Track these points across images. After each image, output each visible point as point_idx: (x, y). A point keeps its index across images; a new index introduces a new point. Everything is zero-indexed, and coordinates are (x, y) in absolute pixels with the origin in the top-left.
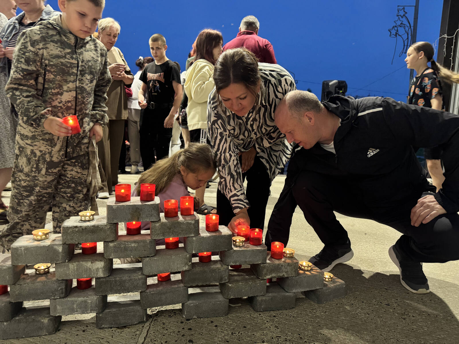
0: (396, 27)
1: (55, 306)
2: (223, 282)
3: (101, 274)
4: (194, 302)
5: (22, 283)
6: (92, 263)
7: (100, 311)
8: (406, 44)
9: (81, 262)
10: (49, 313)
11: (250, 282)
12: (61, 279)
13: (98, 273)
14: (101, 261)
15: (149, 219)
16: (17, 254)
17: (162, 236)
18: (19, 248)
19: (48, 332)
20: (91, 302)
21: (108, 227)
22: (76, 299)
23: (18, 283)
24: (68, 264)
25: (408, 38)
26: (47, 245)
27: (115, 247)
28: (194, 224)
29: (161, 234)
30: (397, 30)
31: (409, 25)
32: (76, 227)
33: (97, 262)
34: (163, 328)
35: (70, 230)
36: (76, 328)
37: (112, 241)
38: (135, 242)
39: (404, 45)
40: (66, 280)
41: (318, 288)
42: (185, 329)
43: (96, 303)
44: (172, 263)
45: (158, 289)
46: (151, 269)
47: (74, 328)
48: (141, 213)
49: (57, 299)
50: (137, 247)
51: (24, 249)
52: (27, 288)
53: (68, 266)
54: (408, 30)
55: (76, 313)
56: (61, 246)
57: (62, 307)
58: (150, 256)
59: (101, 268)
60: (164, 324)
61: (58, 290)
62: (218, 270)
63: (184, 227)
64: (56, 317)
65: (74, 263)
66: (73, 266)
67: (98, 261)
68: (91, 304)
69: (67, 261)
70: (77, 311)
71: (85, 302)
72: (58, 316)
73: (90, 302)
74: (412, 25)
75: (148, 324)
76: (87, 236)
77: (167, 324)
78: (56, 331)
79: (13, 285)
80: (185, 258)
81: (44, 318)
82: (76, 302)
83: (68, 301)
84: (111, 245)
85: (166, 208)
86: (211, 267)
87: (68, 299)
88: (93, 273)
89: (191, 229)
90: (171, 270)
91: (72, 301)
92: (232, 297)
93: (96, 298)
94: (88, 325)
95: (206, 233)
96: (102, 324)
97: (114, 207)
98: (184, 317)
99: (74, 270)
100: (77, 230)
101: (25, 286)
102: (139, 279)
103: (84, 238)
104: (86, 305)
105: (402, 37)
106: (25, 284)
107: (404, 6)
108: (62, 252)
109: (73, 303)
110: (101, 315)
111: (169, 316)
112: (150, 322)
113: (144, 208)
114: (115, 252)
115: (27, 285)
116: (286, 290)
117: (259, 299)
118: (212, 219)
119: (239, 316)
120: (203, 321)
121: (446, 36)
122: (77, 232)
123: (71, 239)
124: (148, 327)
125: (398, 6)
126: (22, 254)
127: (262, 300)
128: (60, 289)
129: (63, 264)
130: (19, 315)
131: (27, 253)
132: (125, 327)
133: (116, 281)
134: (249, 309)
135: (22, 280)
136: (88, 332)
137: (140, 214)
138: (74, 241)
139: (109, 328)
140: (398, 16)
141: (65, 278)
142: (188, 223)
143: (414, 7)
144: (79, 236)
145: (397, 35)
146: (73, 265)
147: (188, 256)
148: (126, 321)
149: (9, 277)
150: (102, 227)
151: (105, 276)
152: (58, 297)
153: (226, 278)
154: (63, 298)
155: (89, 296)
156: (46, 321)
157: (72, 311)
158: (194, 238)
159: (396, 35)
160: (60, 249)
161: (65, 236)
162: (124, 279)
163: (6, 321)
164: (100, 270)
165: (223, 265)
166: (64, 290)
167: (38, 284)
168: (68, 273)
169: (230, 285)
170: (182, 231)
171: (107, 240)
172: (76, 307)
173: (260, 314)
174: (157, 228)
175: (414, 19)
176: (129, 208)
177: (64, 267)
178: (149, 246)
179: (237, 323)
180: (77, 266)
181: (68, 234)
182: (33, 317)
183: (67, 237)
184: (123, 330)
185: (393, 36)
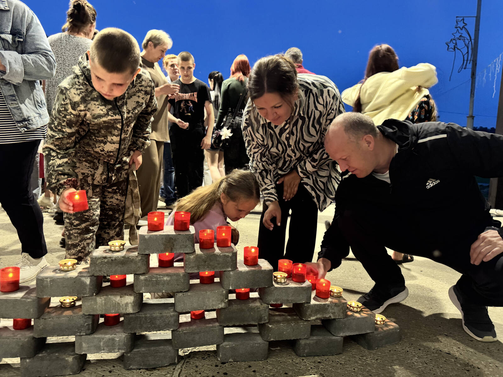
0: (454, 40)
1: (81, 343)
2: (262, 322)
3: (130, 310)
4: (230, 343)
5: (46, 317)
6: (121, 297)
7: (129, 350)
8: (466, 59)
9: (109, 296)
10: (74, 351)
11: (292, 323)
12: (87, 314)
13: (127, 309)
14: (130, 295)
15: (184, 250)
16: (42, 285)
17: (196, 269)
18: (45, 279)
19: (72, 372)
20: (119, 340)
21: (140, 259)
22: (103, 336)
23: (42, 317)
24: (96, 298)
25: (468, 52)
26: (74, 277)
27: (146, 280)
28: (231, 257)
29: (195, 267)
30: (456, 44)
31: (469, 38)
32: (105, 258)
33: (127, 297)
34: (196, 371)
35: (99, 261)
36: (102, 367)
37: (143, 274)
38: (168, 275)
39: (464, 60)
40: (93, 315)
41: (369, 331)
42: (220, 373)
43: (125, 341)
44: (207, 300)
45: (191, 327)
46: (184, 305)
47: (100, 367)
48: (175, 243)
49: (83, 335)
50: (170, 281)
51: (50, 281)
52: (52, 323)
53: (96, 300)
54: (469, 43)
55: (102, 351)
56: (89, 278)
57: (88, 344)
58: (184, 291)
59: (130, 303)
60: (197, 367)
61: (84, 326)
62: (257, 309)
63: (221, 260)
64: (81, 355)
65: (102, 297)
66: (100, 300)
67: (128, 295)
68: (119, 342)
69: (94, 294)
70: (104, 350)
71: (113, 339)
72: (84, 354)
73: (117, 340)
74: (473, 37)
75: (180, 367)
76: (117, 267)
77: (200, 367)
78: (81, 371)
79: (37, 318)
80: (221, 295)
81: (68, 356)
82: (103, 339)
83: (95, 338)
84: (142, 278)
85: (201, 239)
86: (249, 306)
87: (95, 336)
88: (122, 308)
89: (228, 262)
90: (206, 307)
91: (99, 338)
92: (272, 339)
93: (124, 336)
94: (115, 366)
95: (244, 267)
96: (130, 365)
97: (146, 237)
98: (219, 359)
99: (102, 304)
100: (106, 261)
101: (50, 321)
102: (171, 316)
103: (114, 270)
104: (114, 343)
105: (461, 51)
106: (50, 318)
107: (464, 17)
108: (89, 285)
109: (100, 340)
110: (129, 355)
111: (202, 358)
112: (181, 364)
113: (178, 239)
114: (146, 286)
115: (51, 319)
116: (333, 333)
117: (303, 342)
118: (251, 252)
119: (280, 361)
120: (240, 365)
122: (106, 263)
123: (100, 271)
124: (180, 370)
125: (457, 17)
126: (48, 286)
127: (305, 344)
128: (87, 325)
129: (90, 297)
130: (43, 351)
131: (53, 284)
132: (154, 369)
133: (146, 318)
134: (291, 353)
135: (47, 314)
136: (115, 373)
137: (174, 245)
138: (103, 273)
139: (137, 369)
140: (456, 28)
141: (92, 314)
142: (225, 255)
143: (475, 18)
144: (108, 267)
145: (456, 48)
146: (101, 298)
147: (224, 292)
148: (156, 362)
149: (33, 311)
150: (133, 259)
151: (135, 312)
152: (84, 334)
153: (266, 318)
154: (89, 334)
155: (117, 334)
156: (70, 359)
157: (98, 349)
158: (231, 273)
159: (454, 49)
160: (88, 281)
161: (93, 267)
162: (155, 315)
163: (29, 358)
164: (130, 305)
165: (263, 304)
166: (90, 326)
167: (63, 318)
168: (96, 308)
169: (270, 326)
170: (219, 264)
171: (138, 273)
172: (103, 344)
173: (303, 360)
174: (191, 260)
175: (475, 30)
176: (163, 238)
177: (91, 302)
178: (182, 280)
179: (278, 369)
180: (105, 300)
181: (97, 265)
182: (57, 354)
183: (95, 268)
184: (153, 372)
185: (451, 50)
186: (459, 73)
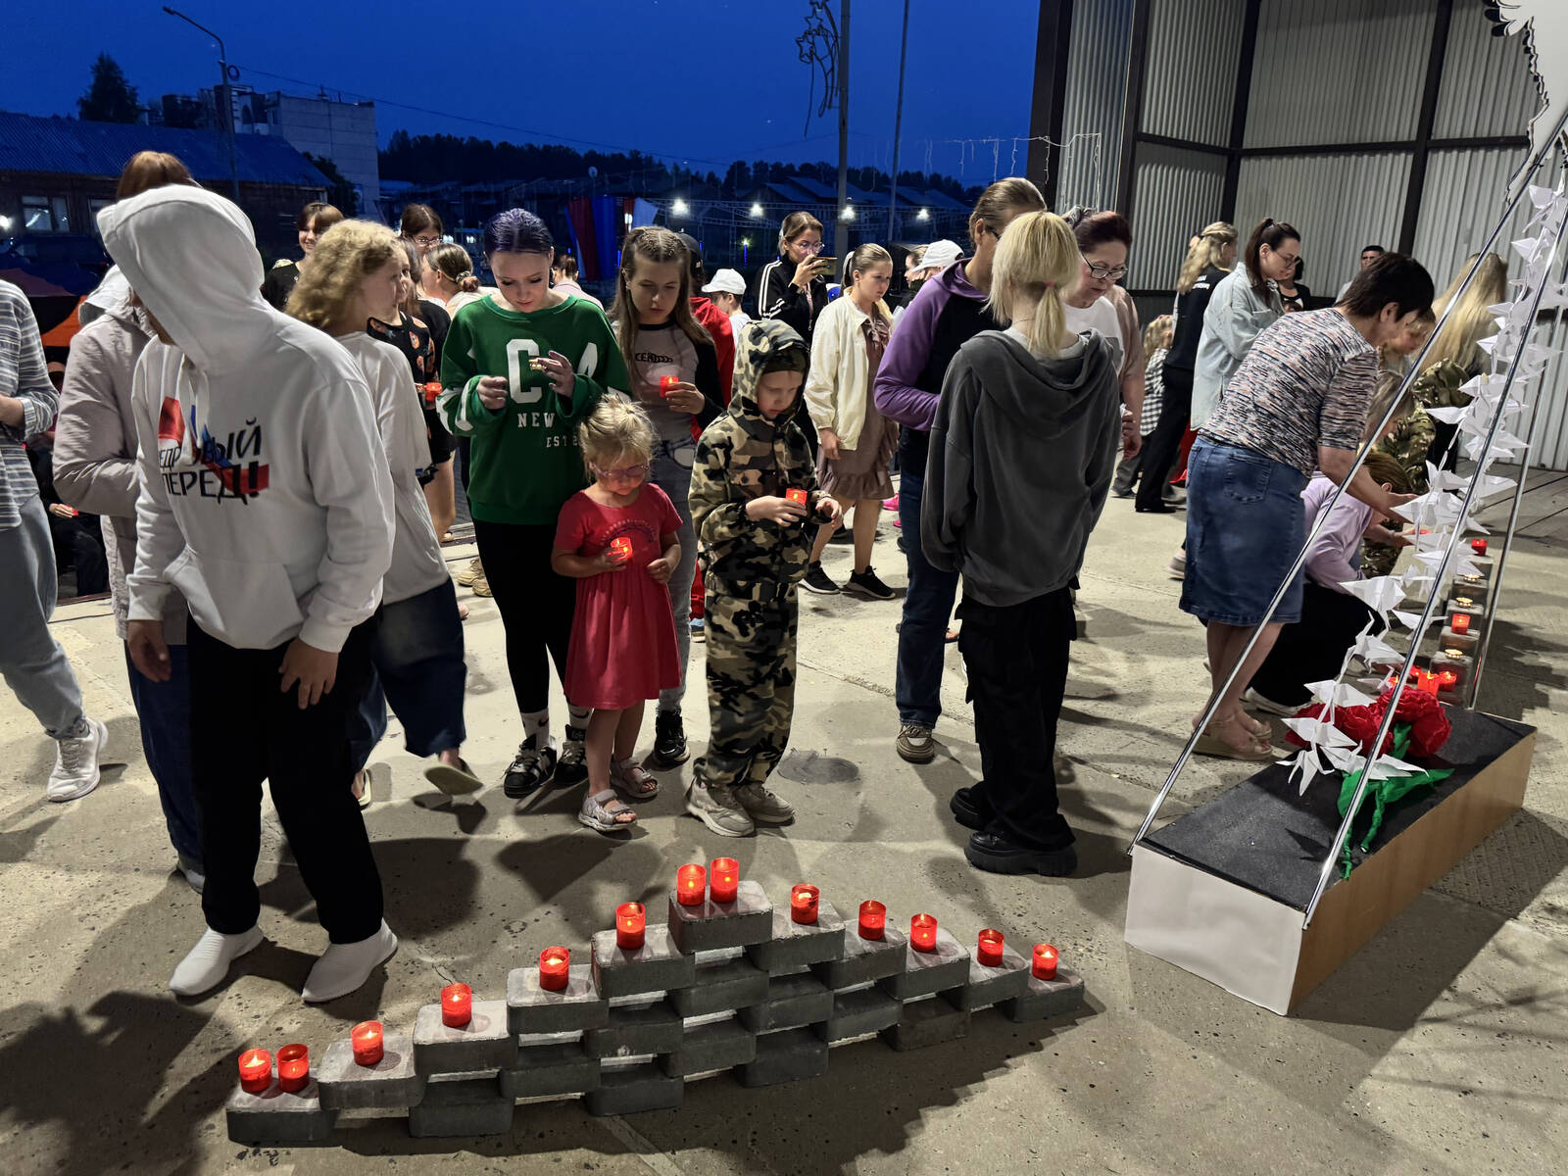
0: (809, 33)
8: (830, 84)
25: (832, 69)
30: (813, 43)
31: (833, 32)
39: (827, 86)
54: (833, 46)
74: (839, 32)
105: (822, 64)
121: (1047, 139)
145: (815, 58)
159: (811, 58)
175: (843, 16)
185: (806, 58)
186: (820, 116)
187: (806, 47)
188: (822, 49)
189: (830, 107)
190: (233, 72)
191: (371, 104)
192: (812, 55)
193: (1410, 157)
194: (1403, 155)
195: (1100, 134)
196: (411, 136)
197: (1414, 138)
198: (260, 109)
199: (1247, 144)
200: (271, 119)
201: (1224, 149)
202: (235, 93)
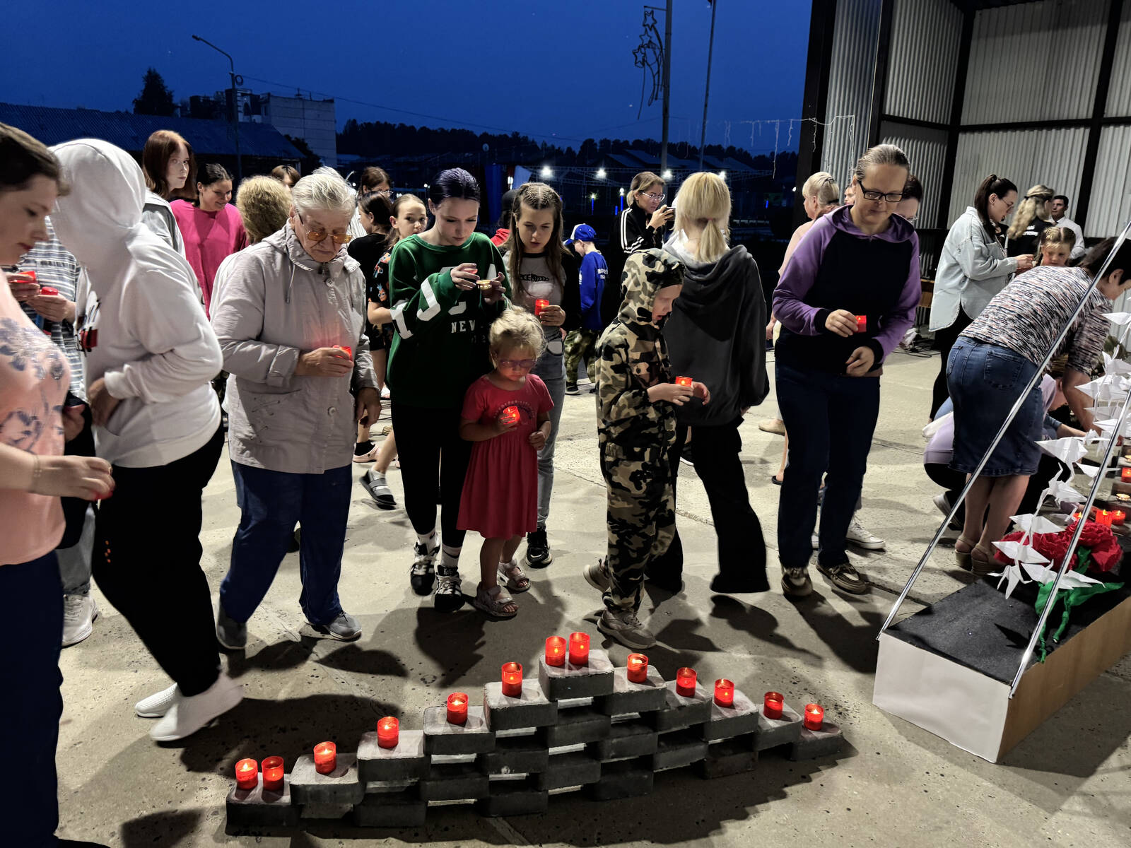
0: (642, 47)
8: (656, 83)
25: (658, 72)
30: (645, 54)
31: (659, 46)
39: (654, 84)
54: (659, 55)
74: (664, 46)
105: (651, 69)
107: (652, 8)
121: (814, 120)
125: (645, 7)
140: (644, 25)
143: (665, 12)
145: (646, 64)
159: (643, 65)
175: (666, 34)
185: (639, 64)
186: (649, 105)
187: (640, 57)
188: (651, 58)
189: (656, 99)
190: (239, 80)
191: (332, 101)
192: (644, 62)
193: (1088, 131)
194: (1082, 129)
195: (854, 116)
196: (359, 123)
197: (1090, 116)
198: (257, 104)
199: (965, 121)
200: (263, 111)
201: (946, 125)
202: (239, 94)
